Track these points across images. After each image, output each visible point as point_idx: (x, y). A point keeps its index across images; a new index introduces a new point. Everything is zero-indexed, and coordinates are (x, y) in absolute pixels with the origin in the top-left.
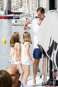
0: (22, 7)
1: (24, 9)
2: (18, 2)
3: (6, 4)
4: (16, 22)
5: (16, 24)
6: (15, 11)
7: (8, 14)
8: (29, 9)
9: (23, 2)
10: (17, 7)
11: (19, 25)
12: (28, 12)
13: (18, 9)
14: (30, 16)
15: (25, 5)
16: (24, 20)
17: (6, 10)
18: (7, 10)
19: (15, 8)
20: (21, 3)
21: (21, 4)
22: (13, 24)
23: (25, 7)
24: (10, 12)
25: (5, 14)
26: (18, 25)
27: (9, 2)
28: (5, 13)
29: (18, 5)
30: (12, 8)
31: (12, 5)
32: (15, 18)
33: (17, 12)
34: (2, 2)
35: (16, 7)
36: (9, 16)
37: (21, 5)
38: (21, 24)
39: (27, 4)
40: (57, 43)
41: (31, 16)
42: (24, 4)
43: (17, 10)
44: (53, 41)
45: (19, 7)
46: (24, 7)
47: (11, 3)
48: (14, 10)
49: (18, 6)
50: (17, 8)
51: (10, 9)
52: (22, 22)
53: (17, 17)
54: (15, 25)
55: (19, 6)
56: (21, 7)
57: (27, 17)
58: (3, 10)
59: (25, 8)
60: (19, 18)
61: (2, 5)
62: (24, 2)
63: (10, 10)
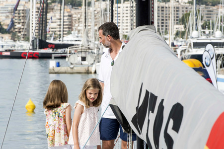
0: (72, 32)
1: (77, 37)
2: (62, 21)
3: (34, 25)
4: (58, 65)
5: (57, 69)
6: (57, 42)
7: (41, 48)
8: (88, 36)
9: (73, 22)
10: (61, 33)
11: (65, 73)
12: (86, 43)
13: (62, 36)
14: (90, 51)
15: (79, 28)
16: (76, 62)
17: (36, 38)
18: (38, 40)
19: (55, 34)
20: (70, 22)
21: (70, 25)
22: (52, 71)
23: (79, 31)
24: (43, 44)
25: (34, 49)
26: (63, 73)
27: (42, 21)
28: (33, 45)
29: (62, 27)
30: (48, 36)
31: (48, 27)
32: (56, 58)
33: (61, 42)
34: (27, 21)
35: (59, 33)
36: (41, 53)
37: (69, 28)
38: (69, 70)
39: (82, 25)
40: (156, 95)
41: (92, 52)
42: (77, 25)
43: (61, 39)
44: (147, 92)
45: (65, 33)
46: (77, 32)
47: (47, 22)
48: (55, 39)
49: (62, 30)
50: (60, 35)
51: (43, 36)
52: (72, 66)
53: (60, 55)
54: (56, 73)
55: (65, 30)
56: (69, 33)
57: (83, 55)
58: (28, 40)
59: (79, 35)
60: (64, 57)
61: (25, 27)
62: (77, 22)
63: (43, 39)
